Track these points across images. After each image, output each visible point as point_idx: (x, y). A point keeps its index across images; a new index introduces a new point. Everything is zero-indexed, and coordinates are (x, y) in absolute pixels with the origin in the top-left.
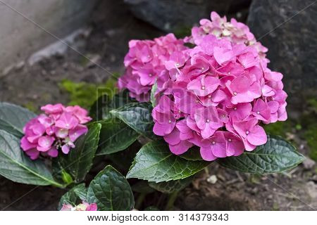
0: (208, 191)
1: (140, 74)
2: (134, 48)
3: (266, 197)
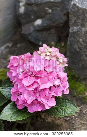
0: (48, 119)
1: (13, 72)
2: (12, 60)
3: (72, 122)
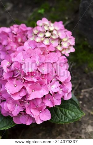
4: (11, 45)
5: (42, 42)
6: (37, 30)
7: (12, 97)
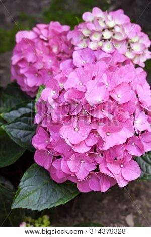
1: (26, 75)
4: (44, 60)
5: (100, 49)
6: (87, 29)
7: (74, 149)
